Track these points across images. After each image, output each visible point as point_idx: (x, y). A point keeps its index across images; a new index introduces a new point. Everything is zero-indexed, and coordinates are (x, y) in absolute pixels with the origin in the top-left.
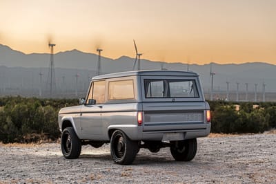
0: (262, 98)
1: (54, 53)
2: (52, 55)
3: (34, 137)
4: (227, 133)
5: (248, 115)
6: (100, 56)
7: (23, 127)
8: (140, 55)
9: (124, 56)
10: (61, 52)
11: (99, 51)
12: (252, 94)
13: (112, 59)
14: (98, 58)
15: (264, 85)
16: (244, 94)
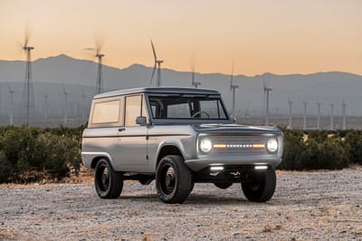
0: (342, 124)
1: (32, 60)
2: (29, 63)
3: (33, 176)
4: (292, 170)
5: (320, 146)
6: (100, 65)
7: (19, 162)
8: (159, 62)
9: (135, 65)
10: (41, 59)
11: (100, 57)
12: (326, 119)
13: (118, 69)
14: (97, 67)
15: (344, 106)
16: (314, 119)
